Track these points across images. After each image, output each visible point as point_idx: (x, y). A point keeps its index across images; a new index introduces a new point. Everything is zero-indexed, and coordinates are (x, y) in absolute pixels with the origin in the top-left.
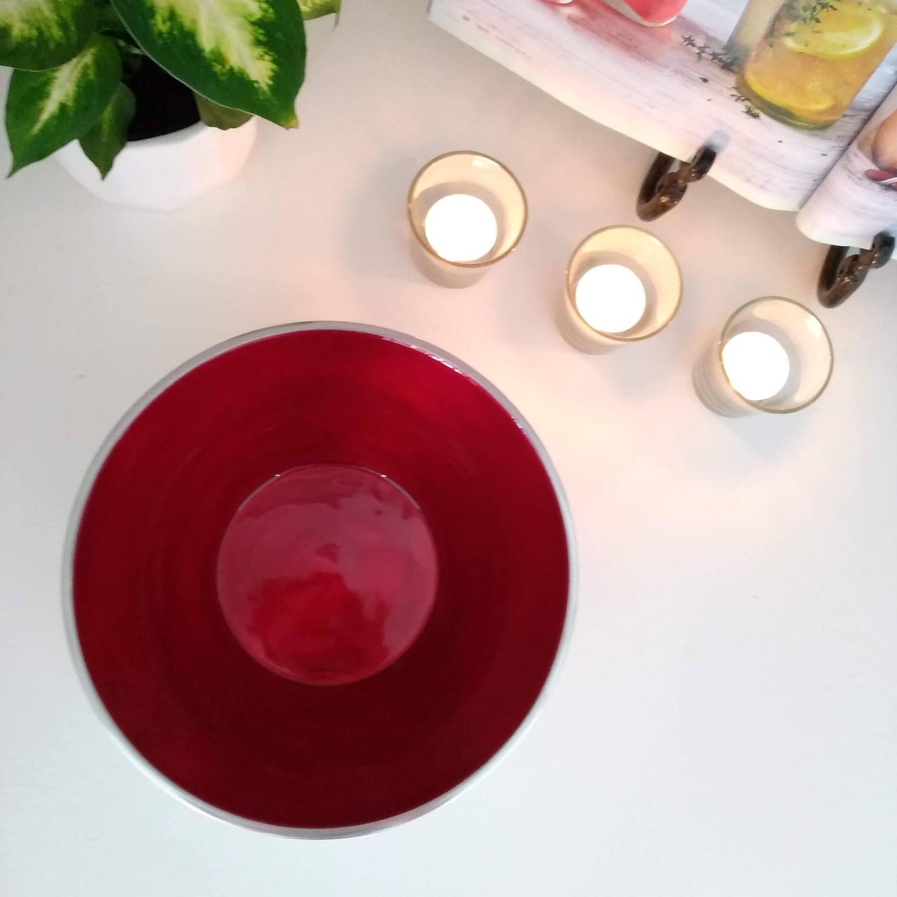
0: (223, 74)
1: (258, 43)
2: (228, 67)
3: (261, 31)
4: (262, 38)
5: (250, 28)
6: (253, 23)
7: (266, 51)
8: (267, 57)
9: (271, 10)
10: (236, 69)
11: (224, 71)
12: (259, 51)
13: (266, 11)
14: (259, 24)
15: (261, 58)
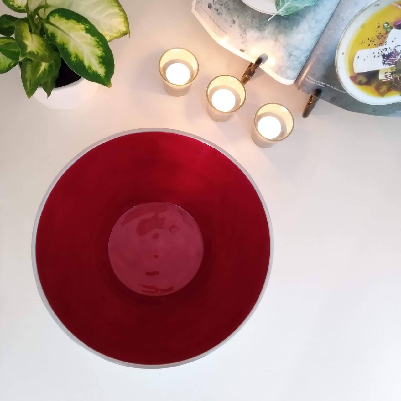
0: (91, 73)
1: (100, 63)
2: (92, 71)
3: (101, 59)
4: (102, 61)
5: (98, 58)
6: (99, 57)
7: (102, 65)
8: (103, 67)
9: (104, 53)
10: (95, 71)
11: (91, 72)
12: (101, 65)
13: (102, 54)
14: (101, 57)
15: (102, 67)
